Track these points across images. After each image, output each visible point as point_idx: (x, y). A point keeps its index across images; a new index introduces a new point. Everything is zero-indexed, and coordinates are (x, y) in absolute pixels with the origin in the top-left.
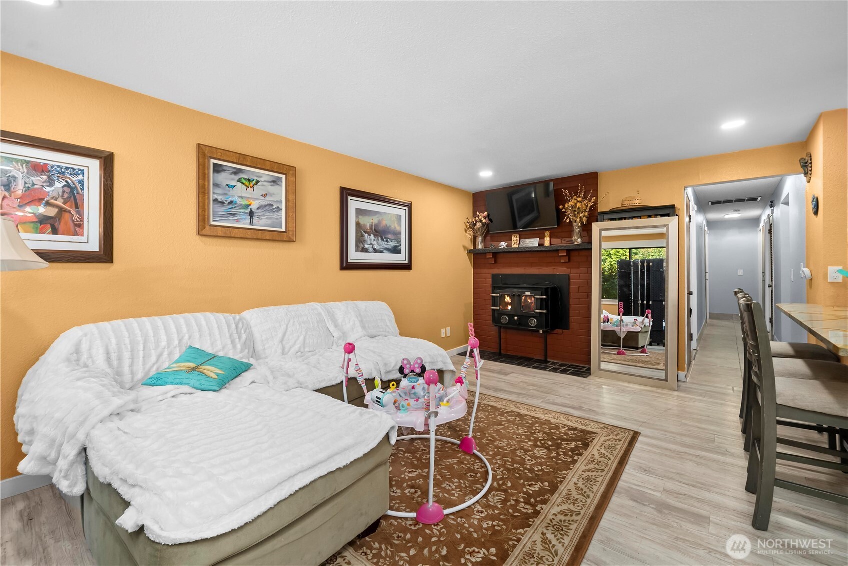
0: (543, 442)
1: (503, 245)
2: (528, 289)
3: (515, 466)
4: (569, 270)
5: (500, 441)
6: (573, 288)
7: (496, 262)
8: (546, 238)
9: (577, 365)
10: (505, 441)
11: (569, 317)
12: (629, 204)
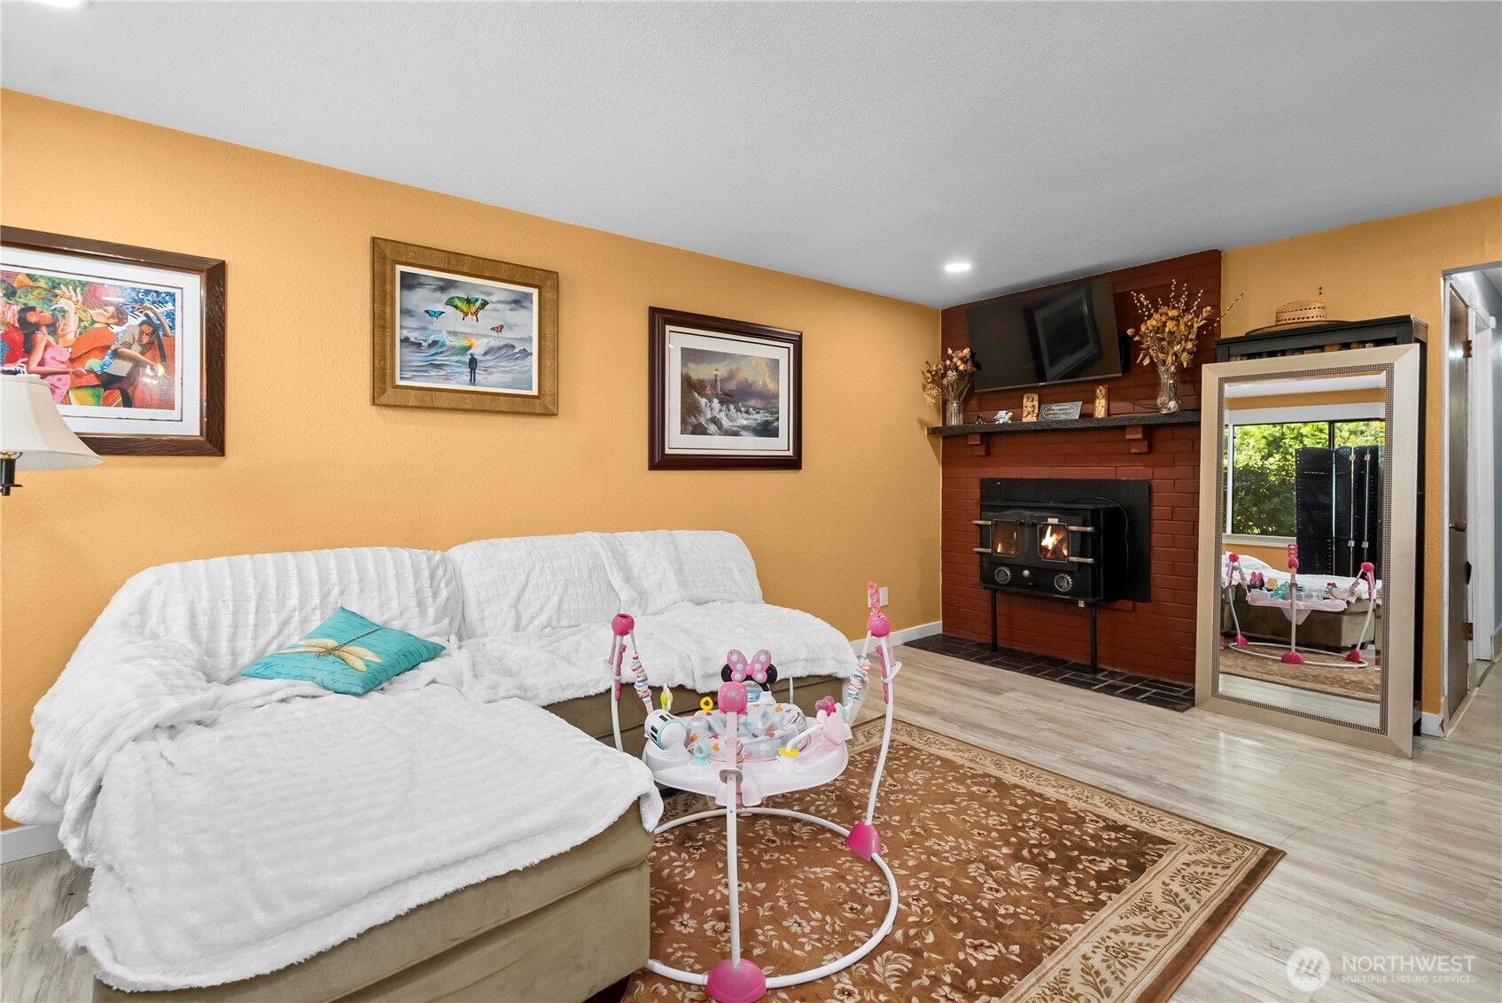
0: (1035, 851)
1: (1003, 417)
2: (1054, 511)
3: (956, 897)
4: (1150, 470)
5: (939, 837)
6: (1158, 511)
7: (988, 453)
8: (1098, 401)
9: (1167, 680)
10: (951, 838)
11: (1150, 573)
12: (1293, 318)
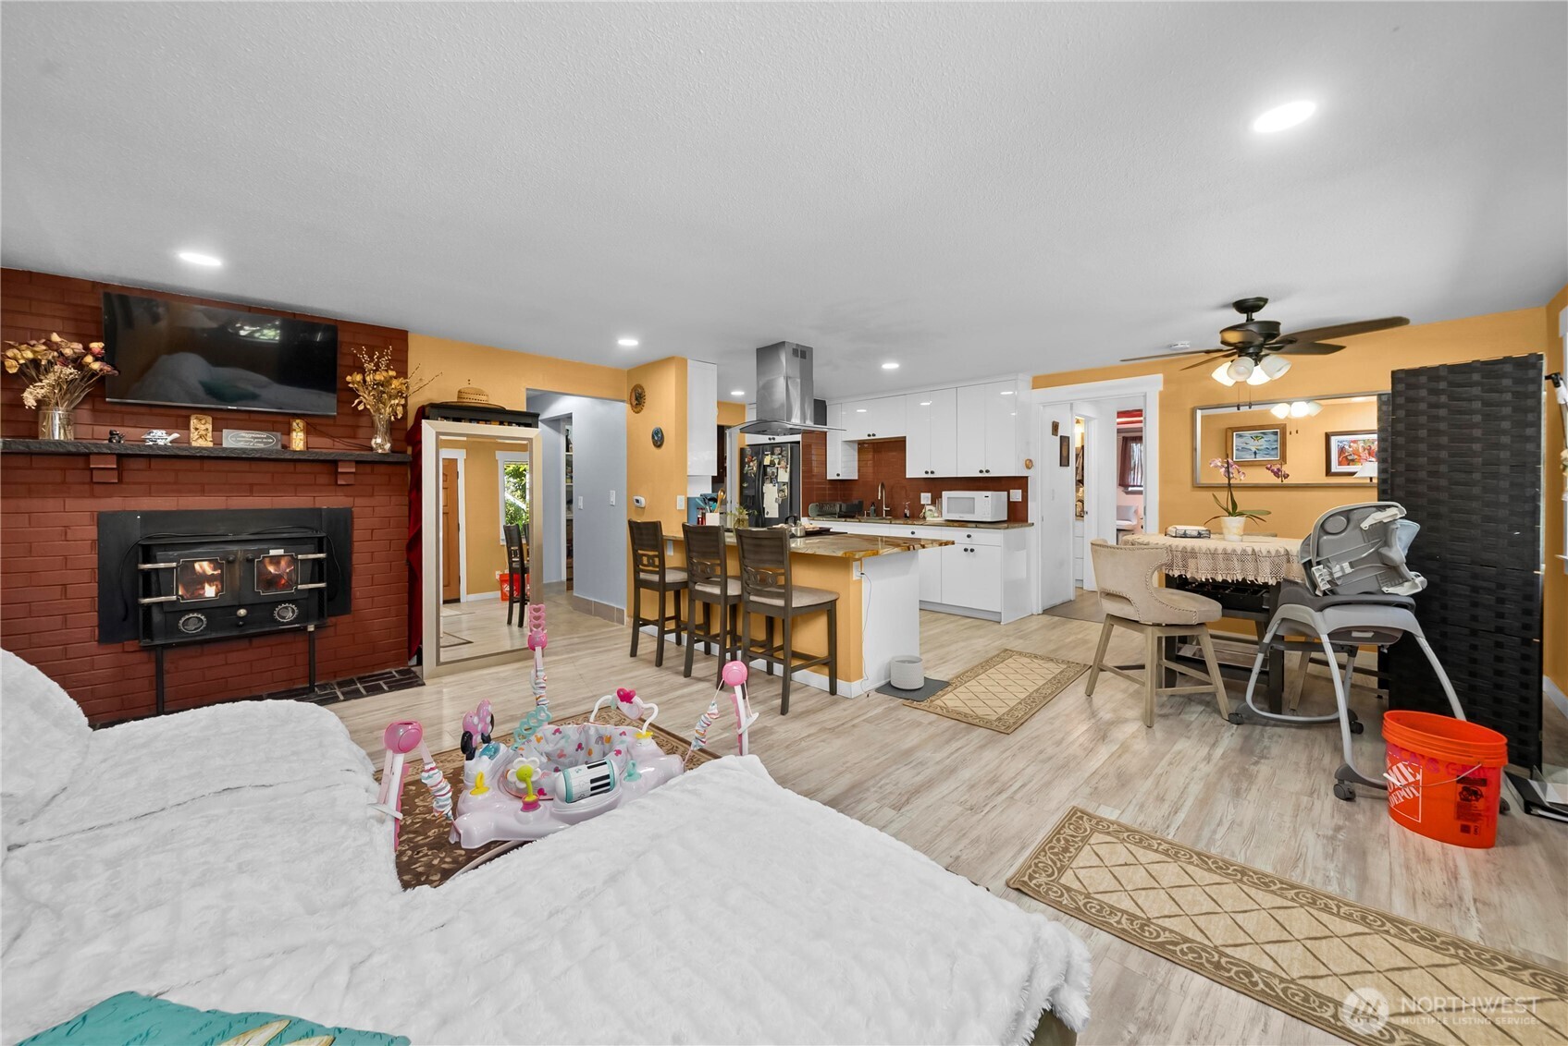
1: (162, 437)
2: (278, 542)
4: (352, 499)
6: (357, 534)
8: (294, 434)
11: (351, 588)
12: (473, 400)
